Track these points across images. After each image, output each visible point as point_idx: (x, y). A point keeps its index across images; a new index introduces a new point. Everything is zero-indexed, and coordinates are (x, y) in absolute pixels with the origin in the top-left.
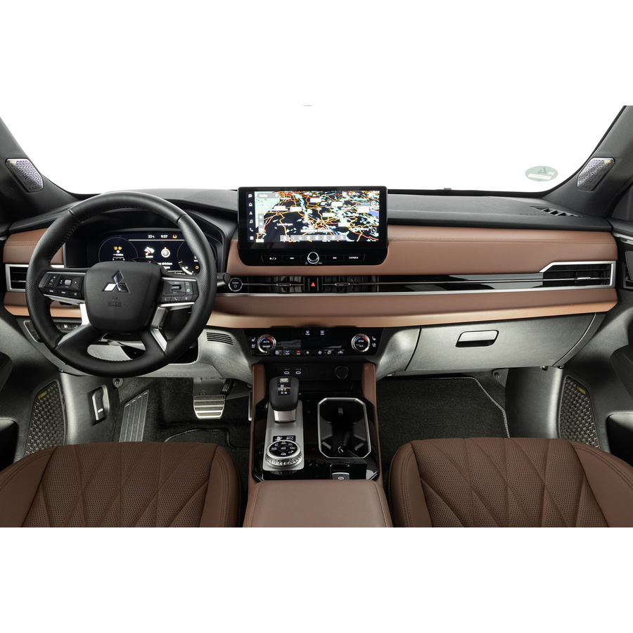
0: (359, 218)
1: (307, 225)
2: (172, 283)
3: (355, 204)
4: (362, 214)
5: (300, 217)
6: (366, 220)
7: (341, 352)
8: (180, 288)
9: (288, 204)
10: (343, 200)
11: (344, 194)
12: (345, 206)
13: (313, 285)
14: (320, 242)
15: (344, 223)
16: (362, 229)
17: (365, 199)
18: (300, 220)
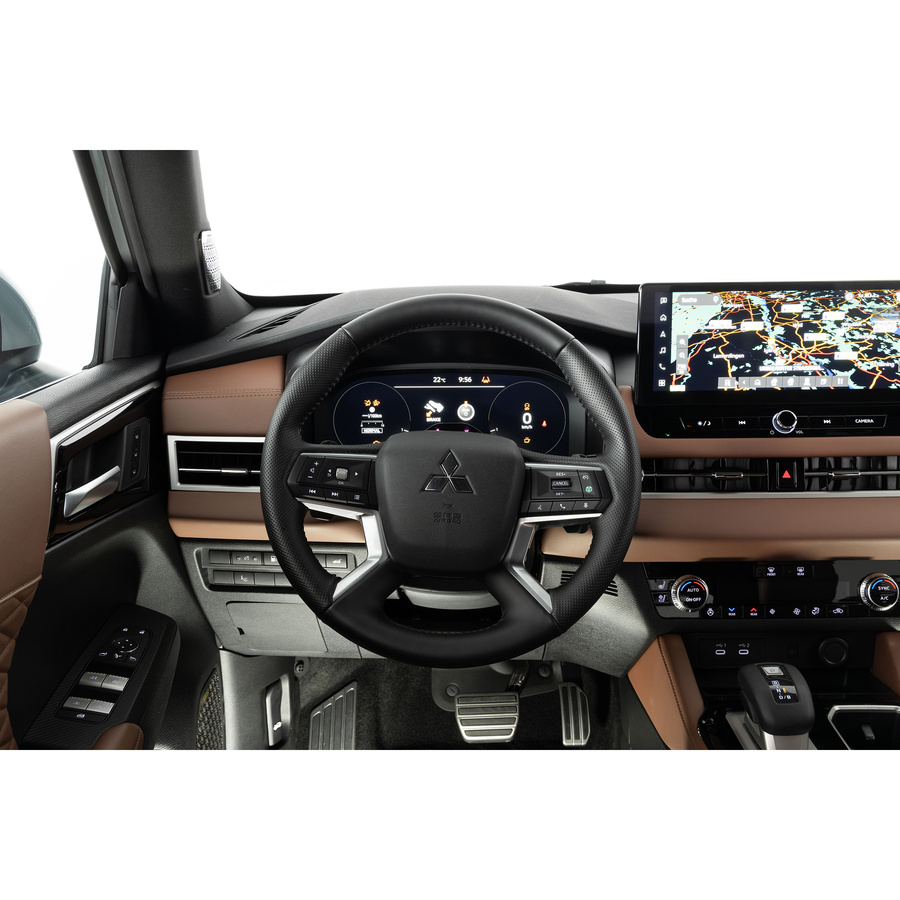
0: (877, 343)
1: (772, 357)
2: (550, 475)
3: (868, 315)
4: (882, 335)
5: (759, 341)
6: (889, 346)
7: (838, 610)
8: (571, 485)
9: (737, 317)
10: (845, 308)
11: (849, 296)
12: (850, 319)
13: (786, 475)
14: (797, 391)
15: (845, 354)
16: (882, 364)
17: (889, 306)
18: (759, 348)
